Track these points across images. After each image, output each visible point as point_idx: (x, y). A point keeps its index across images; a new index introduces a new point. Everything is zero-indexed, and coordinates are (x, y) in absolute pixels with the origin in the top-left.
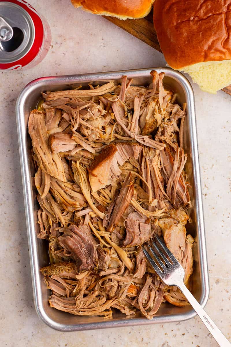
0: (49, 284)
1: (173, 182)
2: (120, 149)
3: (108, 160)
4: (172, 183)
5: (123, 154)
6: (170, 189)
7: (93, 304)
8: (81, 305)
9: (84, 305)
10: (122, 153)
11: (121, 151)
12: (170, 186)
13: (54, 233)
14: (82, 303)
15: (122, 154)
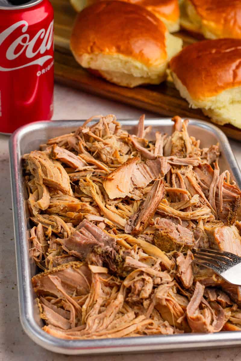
0: (43, 310)
1: (216, 186)
2: (143, 167)
3: (128, 165)
4: (215, 188)
5: (147, 174)
6: (213, 196)
7: (115, 322)
8: (96, 325)
9: (100, 325)
10: (144, 172)
11: (144, 169)
12: (213, 192)
13: (54, 247)
14: (97, 321)
15: (145, 174)
